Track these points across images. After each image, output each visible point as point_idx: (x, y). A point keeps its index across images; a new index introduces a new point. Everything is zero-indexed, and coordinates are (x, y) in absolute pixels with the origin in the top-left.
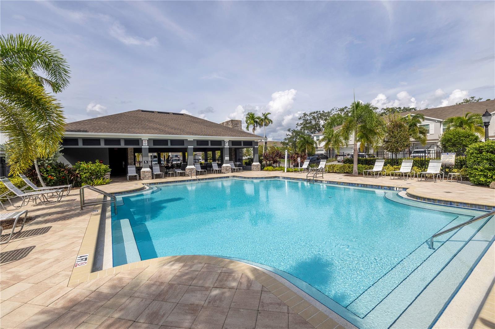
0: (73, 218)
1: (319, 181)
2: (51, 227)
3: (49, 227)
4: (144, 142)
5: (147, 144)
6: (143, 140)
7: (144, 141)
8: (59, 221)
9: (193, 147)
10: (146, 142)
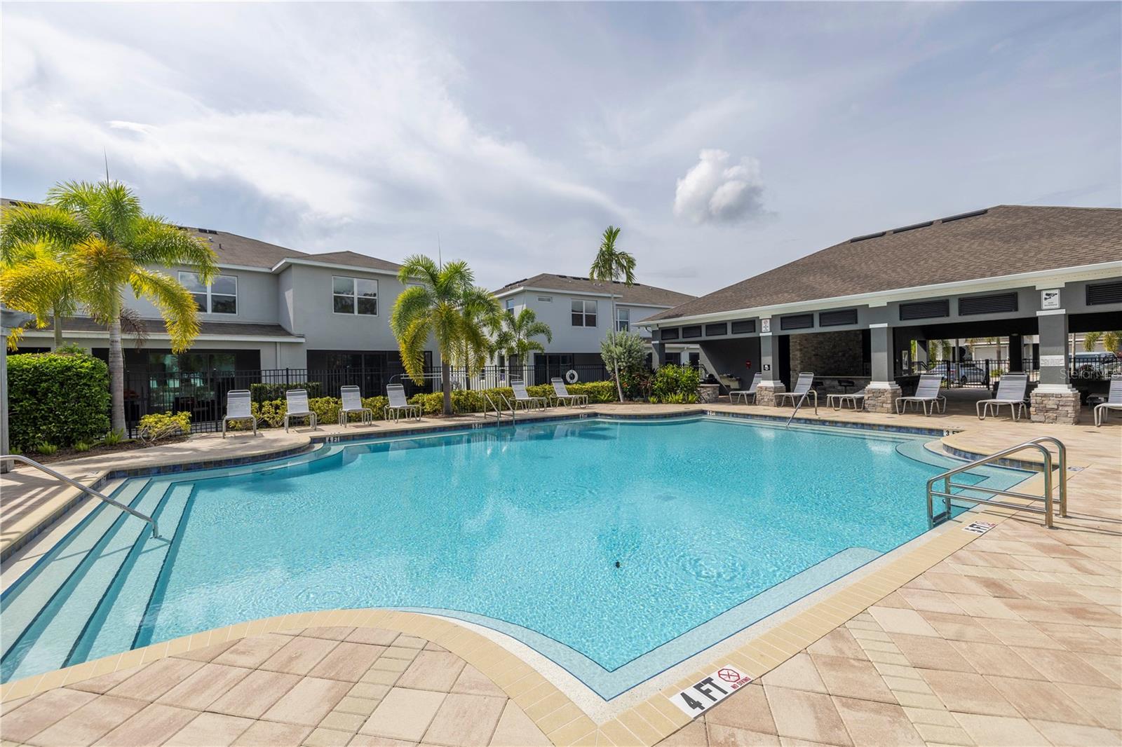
4: (763, 325)
5: (768, 329)
6: (761, 320)
7: (763, 321)
9: (886, 325)
10: (768, 324)
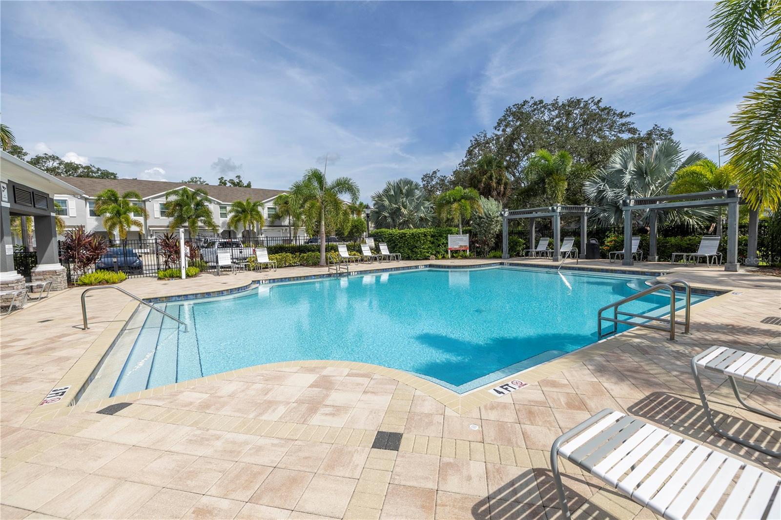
0: (717, 325)
1: (344, 274)
2: (762, 322)
3: (767, 323)
8: (744, 328)
